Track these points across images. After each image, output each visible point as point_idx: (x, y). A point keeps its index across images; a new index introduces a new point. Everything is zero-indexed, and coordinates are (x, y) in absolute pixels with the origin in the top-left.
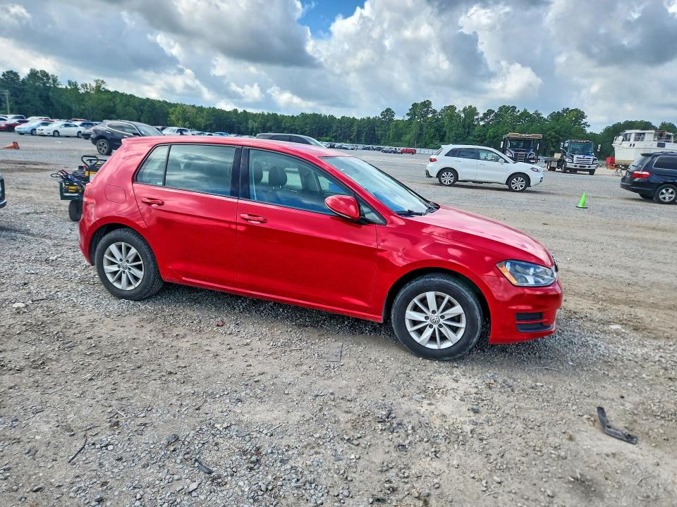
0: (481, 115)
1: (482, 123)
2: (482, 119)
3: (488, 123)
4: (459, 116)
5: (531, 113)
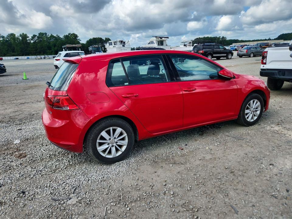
0: (30, 38)
1: (32, 42)
2: (32, 40)
3: (35, 41)
4: (18, 38)
5: (55, 35)
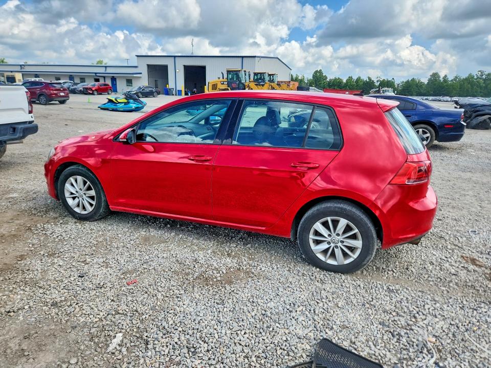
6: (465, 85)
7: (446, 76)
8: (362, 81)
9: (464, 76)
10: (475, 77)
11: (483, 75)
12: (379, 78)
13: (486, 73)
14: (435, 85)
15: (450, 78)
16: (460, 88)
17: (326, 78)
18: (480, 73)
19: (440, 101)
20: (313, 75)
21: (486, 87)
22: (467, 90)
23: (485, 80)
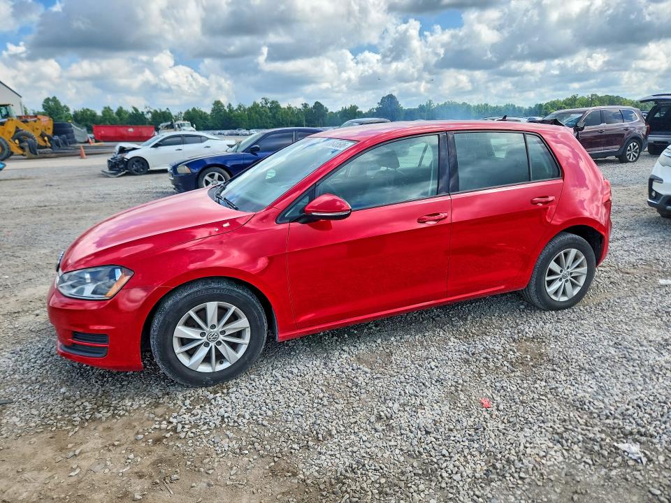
6: (253, 114)
7: (230, 105)
8: (126, 112)
9: (248, 105)
10: (260, 105)
11: (267, 104)
12: (148, 109)
13: (270, 101)
14: (221, 115)
15: (235, 107)
16: (249, 119)
17: (68, 110)
18: (264, 101)
19: (238, 135)
20: (44, 106)
21: (274, 117)
22: (257, 121)
23: (270, 109)
